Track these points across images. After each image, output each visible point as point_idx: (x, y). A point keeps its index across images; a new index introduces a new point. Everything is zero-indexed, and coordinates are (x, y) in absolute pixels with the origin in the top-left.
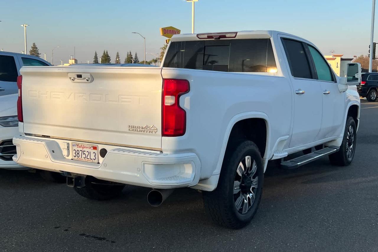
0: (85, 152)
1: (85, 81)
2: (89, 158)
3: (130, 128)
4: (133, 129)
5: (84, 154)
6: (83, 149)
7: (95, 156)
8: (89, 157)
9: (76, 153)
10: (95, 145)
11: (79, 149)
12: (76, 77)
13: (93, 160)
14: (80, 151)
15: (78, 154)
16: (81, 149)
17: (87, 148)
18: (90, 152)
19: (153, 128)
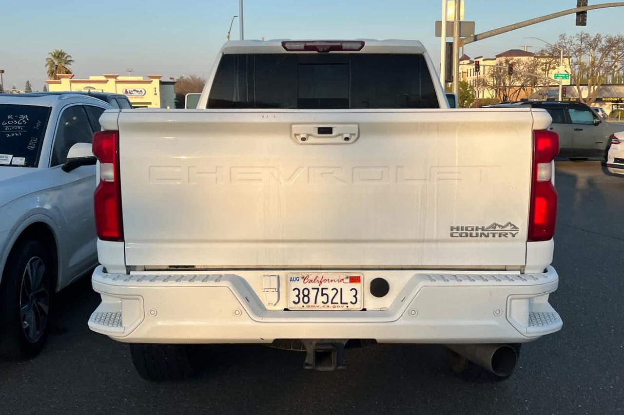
0: (325, 291)
1: (340, 140)
2: (339, 302)
3: (455, 231)
4: (462, 232)
5: (323, 295)
6: (320, 285)
7: (355, 296)
8: (337, 299)
9: (301, 296)
10: (355, 274)
11: (310, 286)
12: (316, 133)
13: (350, 305)
14: (313, 289)
15: (307, 296)
16: (316, 285)
17: (332, 281)
18: (341, 289)
19: (509, 228)
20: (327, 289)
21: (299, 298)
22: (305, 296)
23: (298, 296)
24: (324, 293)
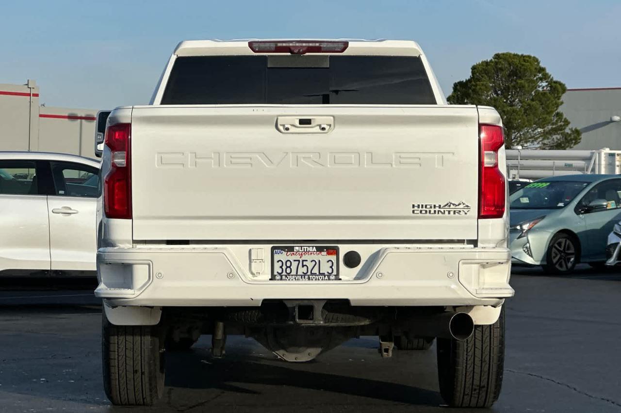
0: (305, 263)
2: (318, 273)
3: (416, 208)
4: (422, 210)
5: (303, 266)
6: (300, 258)
7: (331, 267)
8: (316, 270)
9: (284, 267)
11: (292, 258)
15: (290, 267)
16: (297, 257)
17: (311, 254)
18: (319, 261)
19: (462, 206)
22: (287, 267)
23: (281, 267)
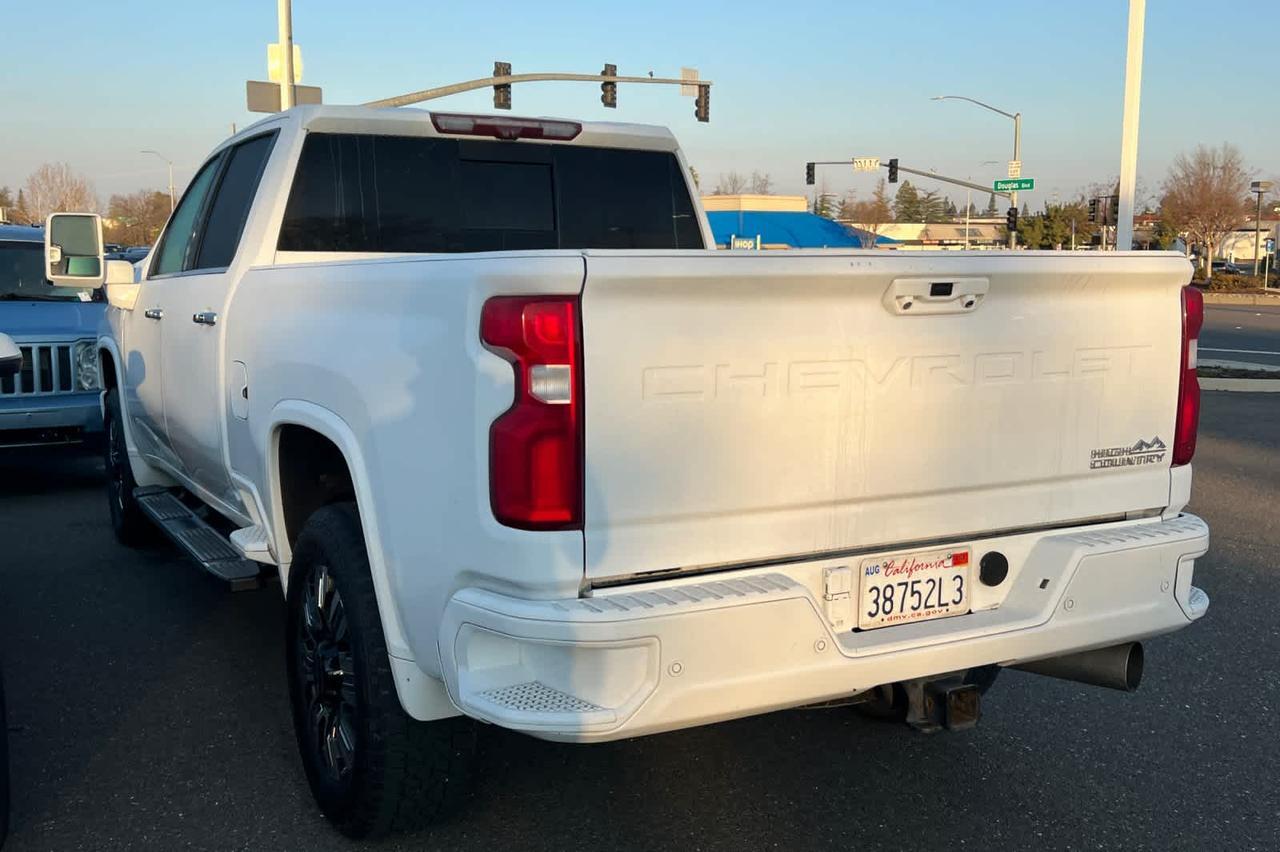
0: (917, 587)
2: (937, 604)
4: (1106, 460)
5: (913, 593)
6: (909, 576)
7: (959, 590)
8: (933, 600)
9: (881, 600)
10: (959, 548)
11: (894, 580)
12: (928, 295)
13: (952, 607)
14: (899, 584)
15: (890, 599)
16: (903, 577)
17: (927, 566)
18: (940, 580)
19: (1156, 447)
20: (919, 582)
21: (877, 604)
22: (886, 599)
23: (876, 602)
24: (915, 590)
